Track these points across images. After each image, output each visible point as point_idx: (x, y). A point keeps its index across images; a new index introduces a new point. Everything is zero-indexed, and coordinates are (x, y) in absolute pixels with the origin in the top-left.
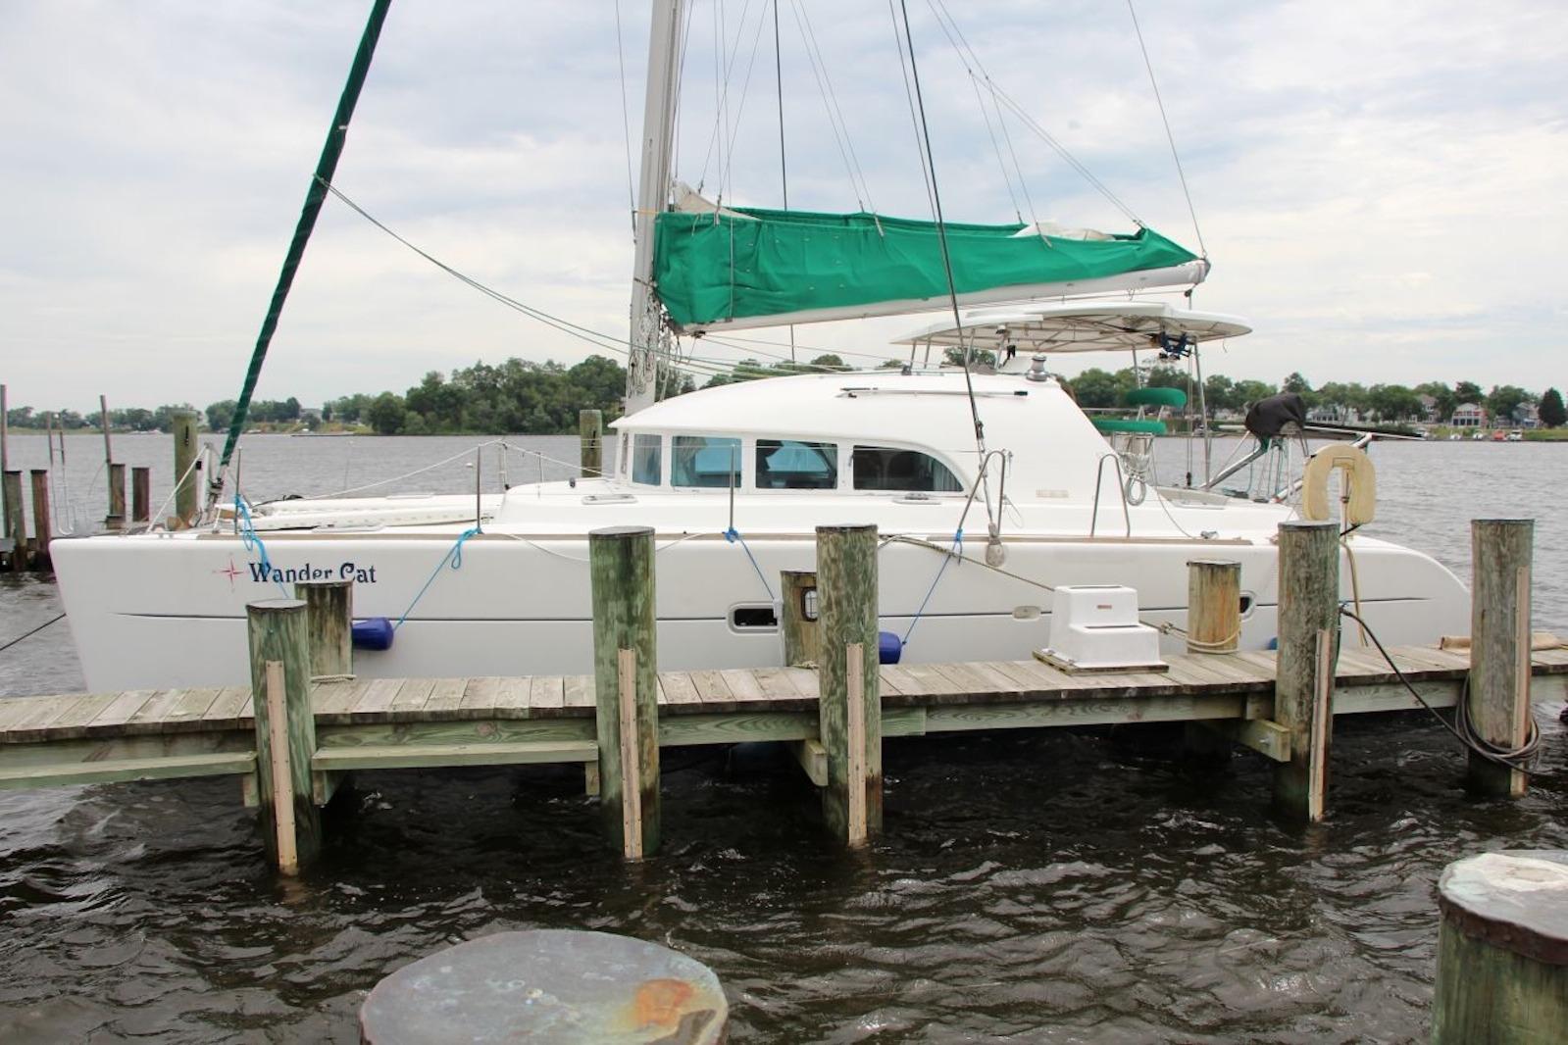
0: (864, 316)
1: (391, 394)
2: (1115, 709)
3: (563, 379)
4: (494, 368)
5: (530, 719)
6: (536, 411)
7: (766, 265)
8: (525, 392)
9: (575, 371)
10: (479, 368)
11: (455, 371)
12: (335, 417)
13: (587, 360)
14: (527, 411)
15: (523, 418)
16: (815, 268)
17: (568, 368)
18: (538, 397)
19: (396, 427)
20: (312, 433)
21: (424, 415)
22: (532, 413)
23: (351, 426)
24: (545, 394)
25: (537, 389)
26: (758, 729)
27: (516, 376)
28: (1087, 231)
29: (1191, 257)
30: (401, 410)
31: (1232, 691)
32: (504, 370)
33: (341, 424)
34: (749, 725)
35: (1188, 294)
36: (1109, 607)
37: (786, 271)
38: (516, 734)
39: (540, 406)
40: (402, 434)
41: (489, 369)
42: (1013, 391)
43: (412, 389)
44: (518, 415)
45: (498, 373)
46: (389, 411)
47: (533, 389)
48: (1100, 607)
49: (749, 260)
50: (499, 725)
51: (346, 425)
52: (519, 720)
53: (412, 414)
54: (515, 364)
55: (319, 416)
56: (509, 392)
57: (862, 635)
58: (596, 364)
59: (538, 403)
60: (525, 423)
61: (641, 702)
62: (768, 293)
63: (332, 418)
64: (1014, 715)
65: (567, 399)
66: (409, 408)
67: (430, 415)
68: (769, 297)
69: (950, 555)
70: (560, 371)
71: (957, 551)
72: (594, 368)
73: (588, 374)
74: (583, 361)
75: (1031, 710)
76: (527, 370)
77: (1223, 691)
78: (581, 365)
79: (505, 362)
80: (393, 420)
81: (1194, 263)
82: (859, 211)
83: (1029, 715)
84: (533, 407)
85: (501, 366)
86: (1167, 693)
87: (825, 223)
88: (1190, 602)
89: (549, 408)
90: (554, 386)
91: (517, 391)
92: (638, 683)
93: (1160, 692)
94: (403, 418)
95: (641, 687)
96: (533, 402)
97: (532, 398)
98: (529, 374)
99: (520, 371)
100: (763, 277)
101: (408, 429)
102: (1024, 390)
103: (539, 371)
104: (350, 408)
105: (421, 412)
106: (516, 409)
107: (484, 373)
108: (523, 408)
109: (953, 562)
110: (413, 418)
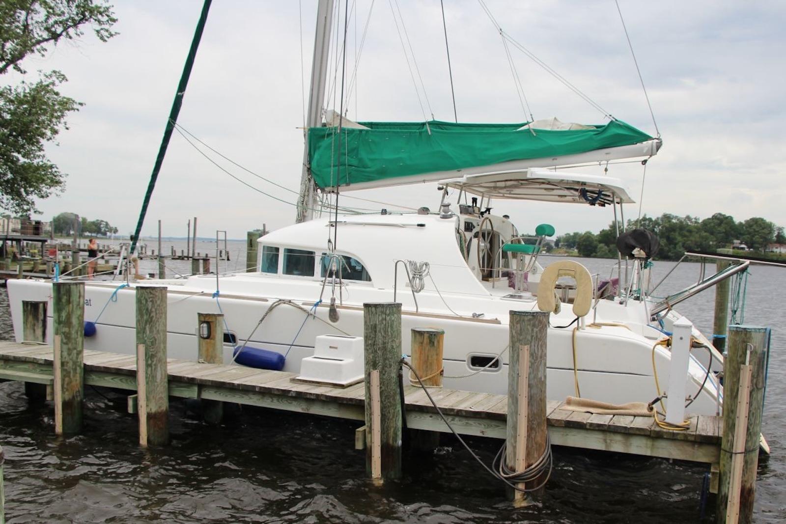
0: (424, 181)
1: (590, 233)
2: (294, 403)
3: (696, 227)
4: (654, 219)
5: (44, 364)
6: (677, 247)
7: (363, 154)
8: (673, 235)
9: (706, 223)
10: (644, 219)
11: (629, 220)
12: (562, 245)
13: (713, 216)
14: (672, 246)
15: (669, 251)
16: (388, 155)
17: (700, 221)
18: (679, 238)
19: (592, 253)
20: (547, 254)
21: (608, 246)
22: (675, 248)
23: (571, 251)
24: (685, 236)
25: (679, 234)
26: (127, 383)
27: (667, 225)
28: (572, 124)
29: (647, 138)
30: (595, 242)
31: (350, 403)
32: (660, 221)
33: (565, 249)
34: (124, 380)
35: (644, 162)
36: (336, 348)
37: (372, 157)
38: (42, 370)
39: (680, 244)
40: (595, 257)
41: (650, 220)
42: (417, 224)
43: (603, 230)
44: (666, 249)
45: (656, 223)
46: (588, 243)
47: (677, 234)
48: (331, 347)
49: (354, 151)
50: (36, 366)
51: (568, 250)
52: (41, 364)
53: (602, 245)
54: (667, 217)
55: (553, 244)
56: (662, 234)
57: (145, 341)
58: (718, 219)
59: (679, 242)
60: (670, 254)
61: (63, 360)
62: (364, 169)
63: (560, 246)
64: (243, 397)
65: (698, 240)
66: (600, 242)
67: (612, 246)
68: (363, 172)
69: (309, 314)
70: (696, 222)
71: (312, 312)
72: (716, 221)
73: (712, 225)
74: (710, 217)
75: (252, 396)
76: (674, 221)
77: (345, 402)
78: (709, 219)
79: (660, 215)
80: (590, 248)
81: (650, 142)
82: (432, 120)
83: (250, 398)
84: (676, 244)
85: (658, 218)
86: (312, 397)
87: (394, 129)
88: (412, 353)
89: (685, 245)
90: (690, 231)
91: (667, 234)
92: (62, 352)
93: (308, 397)
94: (596, 247)
95: (63, 353)
96: (677, 241)
97: (676, 239)
98: (676, 223)
99: (670, 221)
100: (361, 160)
101: (599, 254)
102: (423, 223)
103: (681, 222)
104: (571, 240)
105: (607, 244)
106: (666, 245)
107: (647, 222)
108: (670, 244)
109: (311, 318)
110: (601, 248)
